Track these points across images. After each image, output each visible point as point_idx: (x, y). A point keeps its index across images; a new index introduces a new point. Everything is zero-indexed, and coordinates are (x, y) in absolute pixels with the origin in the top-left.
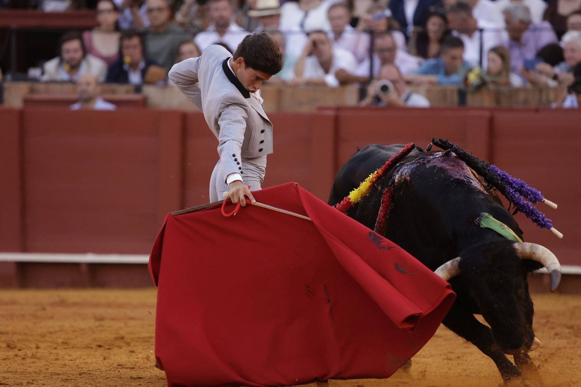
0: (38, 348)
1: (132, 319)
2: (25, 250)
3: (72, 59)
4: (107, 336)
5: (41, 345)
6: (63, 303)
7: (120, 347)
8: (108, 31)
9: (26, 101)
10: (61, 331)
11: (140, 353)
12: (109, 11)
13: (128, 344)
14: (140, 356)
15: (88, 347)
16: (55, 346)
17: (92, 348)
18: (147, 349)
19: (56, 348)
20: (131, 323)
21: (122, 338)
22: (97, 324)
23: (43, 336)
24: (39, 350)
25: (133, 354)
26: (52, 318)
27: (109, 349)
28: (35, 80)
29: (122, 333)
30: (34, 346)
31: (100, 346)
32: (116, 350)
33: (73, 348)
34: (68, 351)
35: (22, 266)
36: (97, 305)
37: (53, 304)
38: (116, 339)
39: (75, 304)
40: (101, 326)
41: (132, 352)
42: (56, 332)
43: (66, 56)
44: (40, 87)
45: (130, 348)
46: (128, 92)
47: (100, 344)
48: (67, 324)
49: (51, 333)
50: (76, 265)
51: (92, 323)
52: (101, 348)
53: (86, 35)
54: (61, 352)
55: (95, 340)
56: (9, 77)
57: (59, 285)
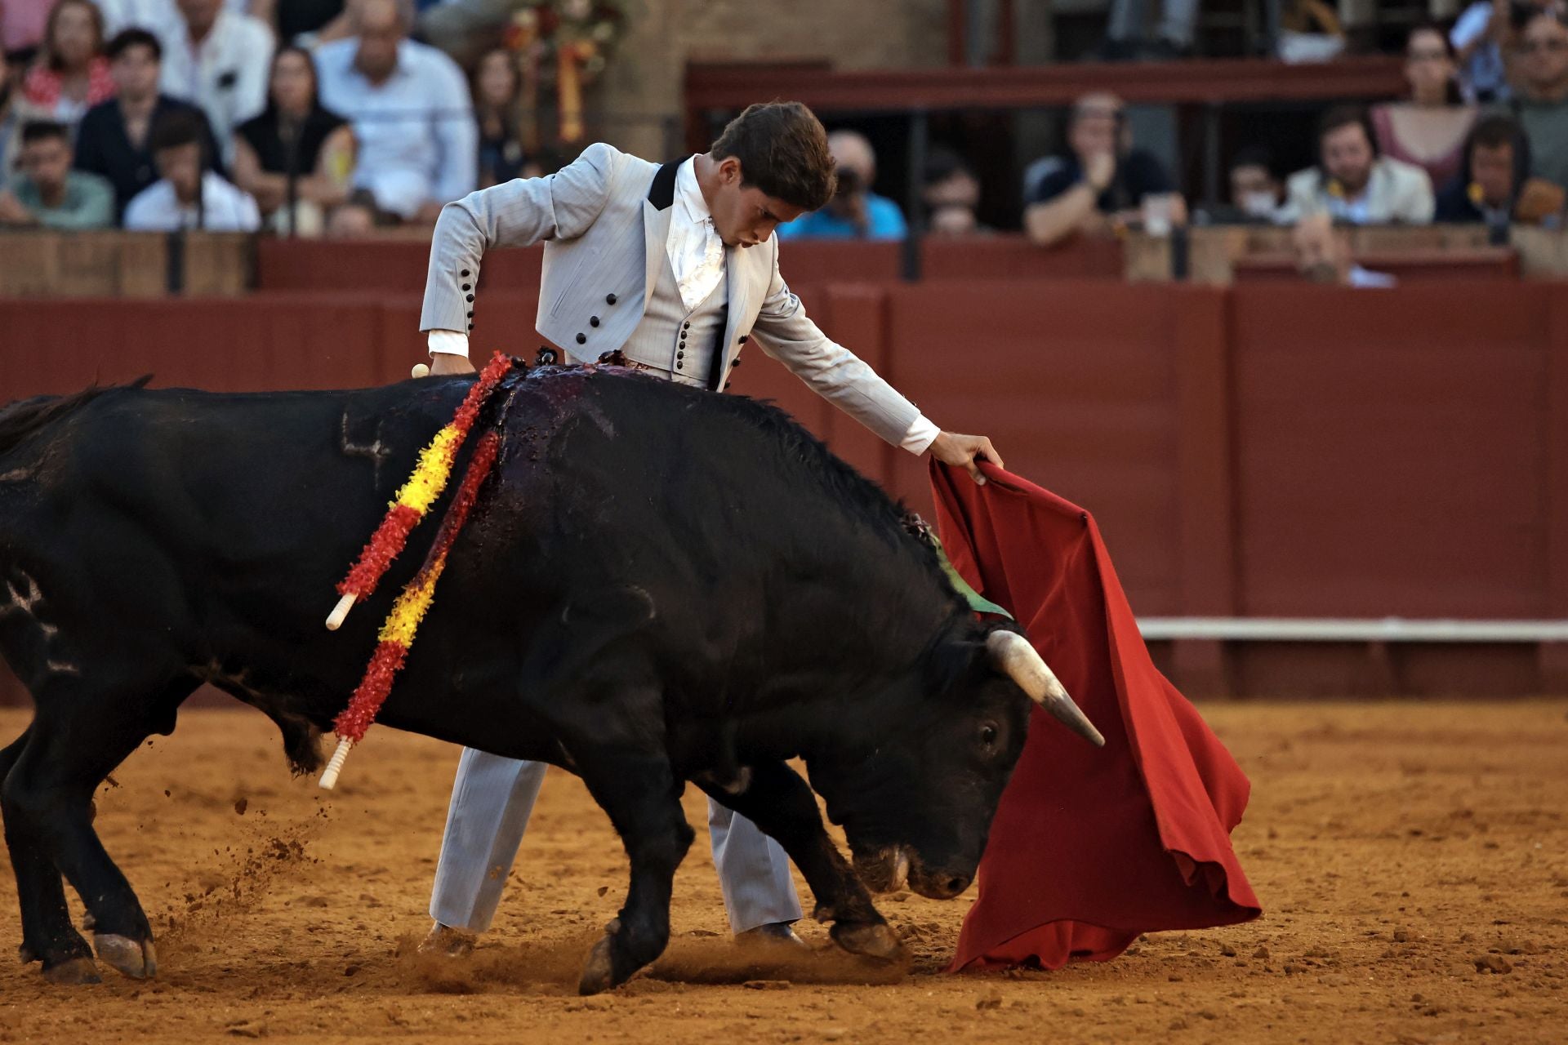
0: (1272, 836)
1: (1489, 769)
2: (1240, 611)
3: (1345, 170)
4: (1434, 808)
5: (1282, 830)
6: (1329, 733)
7: (1464, 836)
8: (1429, 103)
9: (1242, 271)
10: (1325, 797)
11: (1511, 849)
12: (1435, 55)
13: (1483, 828)
14: (1511, 855)
15: (1389, 835)
16: (1311, 831)
17: (1396, 837)
18: (1527, 840)
19: (1314, 838)
20: (1490, 780)
21: (1468, 814)
22: (1409, 780)
23: (1285, 809)
24: (1276, 842)
25: (1495, 855)
26: (1304, 767)
27: (1438, 840)
28: (1262, 221)
29: (1468, 802)
30: (1263, 832)
31: (1416, 833)
32: (1453, 843)
33: (1354, 836)
34: (1342, 844)
35: (1234, 647)
36: (1409, 737)
37: (1308, 736)
38: (1454, 816)
39: (1357, 736)
40: (1416, 786)
41: (1492, 846)
42: (1314, 800)
43: (1332, 163)
44: (1273, 237)
45: (1487, 838)
46: (1475, 242)
47: (1415, 827)
48: (1338, 783)
49: (1303, 802)
50: (1358, 647)
51: (1396, 780)
52: (1420, 838)
53: (1378, 114)
54: (1326, 845)
55: (1404, 818)
56: (1201, 214)
57: (1321, 693)
